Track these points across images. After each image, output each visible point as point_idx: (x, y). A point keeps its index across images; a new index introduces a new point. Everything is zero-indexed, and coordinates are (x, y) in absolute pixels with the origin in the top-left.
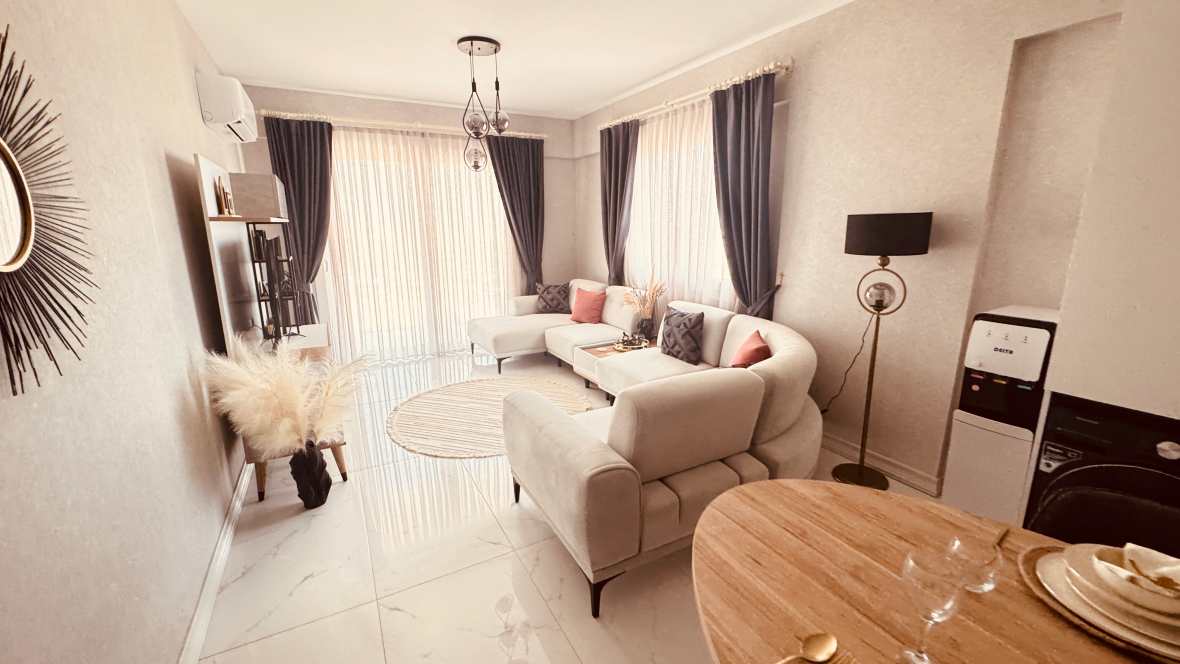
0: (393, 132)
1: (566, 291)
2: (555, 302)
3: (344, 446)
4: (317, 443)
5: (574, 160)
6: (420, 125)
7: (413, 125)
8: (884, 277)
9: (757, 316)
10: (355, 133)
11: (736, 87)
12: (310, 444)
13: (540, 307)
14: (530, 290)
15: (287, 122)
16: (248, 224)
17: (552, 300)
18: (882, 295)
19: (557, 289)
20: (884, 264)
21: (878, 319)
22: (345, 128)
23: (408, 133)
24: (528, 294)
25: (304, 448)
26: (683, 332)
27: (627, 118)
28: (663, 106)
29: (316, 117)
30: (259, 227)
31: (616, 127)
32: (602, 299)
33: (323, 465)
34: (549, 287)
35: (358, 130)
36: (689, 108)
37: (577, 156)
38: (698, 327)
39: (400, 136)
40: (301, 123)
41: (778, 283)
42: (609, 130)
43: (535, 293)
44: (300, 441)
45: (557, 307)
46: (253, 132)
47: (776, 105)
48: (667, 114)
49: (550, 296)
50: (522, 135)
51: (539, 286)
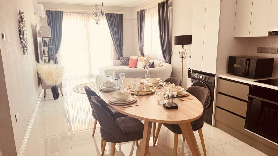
0: (79, 13)
1: (128, 59)
2: (125, 62)
3: (62, 88)
4: (57, 85)
5: (133, 20)
6: (86, 11)
7: (85, 11)
8: (183, 50)
9: (167, 63)
10: (69, 13)
11: (162, 3)
12: (55, 85)
13: (121, 63)
14: (119, 59)
15: (52, 11)
16: (42, 38)
17: (124, 61)
18: (182, 55)
19: (126, 58)
20: (183, 47)
21: (183, 60)
22: (66, 12)
23: (83, 13)
24: (118, 60)
25: (54, 85)
26: (149, 67)
27: (142, 9)
28: (149, 6)
29: (59, 10)
30: (44, 39)
31: (140, 11)
32: (137, 61)
33: (58, 90)
34: (124, 58)
35: (70, 12)
36: (155, 7)
37: (133, 18)
38: (153, 65)
39: (81, 14)
40: (55, 11)
41: (172, 54)
42: (139, 11)
43: (120, 60)
44: (54, 84)
45: (125, 63)
46: (44, 16)
47: (169, 8)
48: (151, 8)
49: (123, 60)
50: (116, 13)
51: (121, 57)
